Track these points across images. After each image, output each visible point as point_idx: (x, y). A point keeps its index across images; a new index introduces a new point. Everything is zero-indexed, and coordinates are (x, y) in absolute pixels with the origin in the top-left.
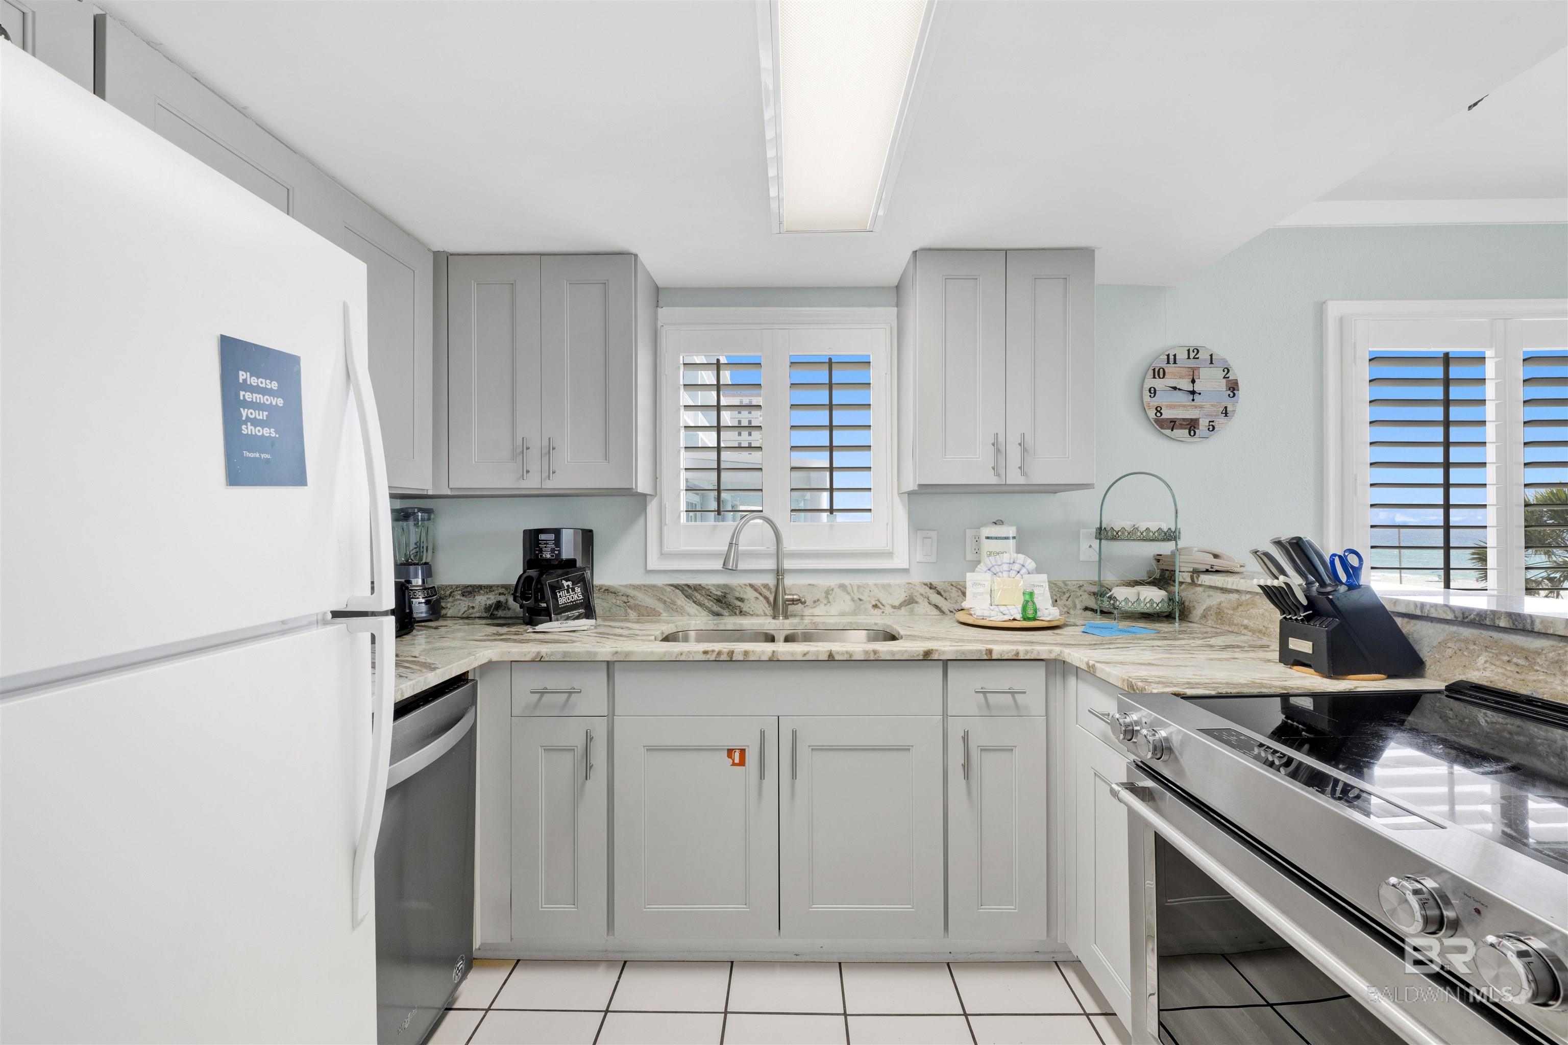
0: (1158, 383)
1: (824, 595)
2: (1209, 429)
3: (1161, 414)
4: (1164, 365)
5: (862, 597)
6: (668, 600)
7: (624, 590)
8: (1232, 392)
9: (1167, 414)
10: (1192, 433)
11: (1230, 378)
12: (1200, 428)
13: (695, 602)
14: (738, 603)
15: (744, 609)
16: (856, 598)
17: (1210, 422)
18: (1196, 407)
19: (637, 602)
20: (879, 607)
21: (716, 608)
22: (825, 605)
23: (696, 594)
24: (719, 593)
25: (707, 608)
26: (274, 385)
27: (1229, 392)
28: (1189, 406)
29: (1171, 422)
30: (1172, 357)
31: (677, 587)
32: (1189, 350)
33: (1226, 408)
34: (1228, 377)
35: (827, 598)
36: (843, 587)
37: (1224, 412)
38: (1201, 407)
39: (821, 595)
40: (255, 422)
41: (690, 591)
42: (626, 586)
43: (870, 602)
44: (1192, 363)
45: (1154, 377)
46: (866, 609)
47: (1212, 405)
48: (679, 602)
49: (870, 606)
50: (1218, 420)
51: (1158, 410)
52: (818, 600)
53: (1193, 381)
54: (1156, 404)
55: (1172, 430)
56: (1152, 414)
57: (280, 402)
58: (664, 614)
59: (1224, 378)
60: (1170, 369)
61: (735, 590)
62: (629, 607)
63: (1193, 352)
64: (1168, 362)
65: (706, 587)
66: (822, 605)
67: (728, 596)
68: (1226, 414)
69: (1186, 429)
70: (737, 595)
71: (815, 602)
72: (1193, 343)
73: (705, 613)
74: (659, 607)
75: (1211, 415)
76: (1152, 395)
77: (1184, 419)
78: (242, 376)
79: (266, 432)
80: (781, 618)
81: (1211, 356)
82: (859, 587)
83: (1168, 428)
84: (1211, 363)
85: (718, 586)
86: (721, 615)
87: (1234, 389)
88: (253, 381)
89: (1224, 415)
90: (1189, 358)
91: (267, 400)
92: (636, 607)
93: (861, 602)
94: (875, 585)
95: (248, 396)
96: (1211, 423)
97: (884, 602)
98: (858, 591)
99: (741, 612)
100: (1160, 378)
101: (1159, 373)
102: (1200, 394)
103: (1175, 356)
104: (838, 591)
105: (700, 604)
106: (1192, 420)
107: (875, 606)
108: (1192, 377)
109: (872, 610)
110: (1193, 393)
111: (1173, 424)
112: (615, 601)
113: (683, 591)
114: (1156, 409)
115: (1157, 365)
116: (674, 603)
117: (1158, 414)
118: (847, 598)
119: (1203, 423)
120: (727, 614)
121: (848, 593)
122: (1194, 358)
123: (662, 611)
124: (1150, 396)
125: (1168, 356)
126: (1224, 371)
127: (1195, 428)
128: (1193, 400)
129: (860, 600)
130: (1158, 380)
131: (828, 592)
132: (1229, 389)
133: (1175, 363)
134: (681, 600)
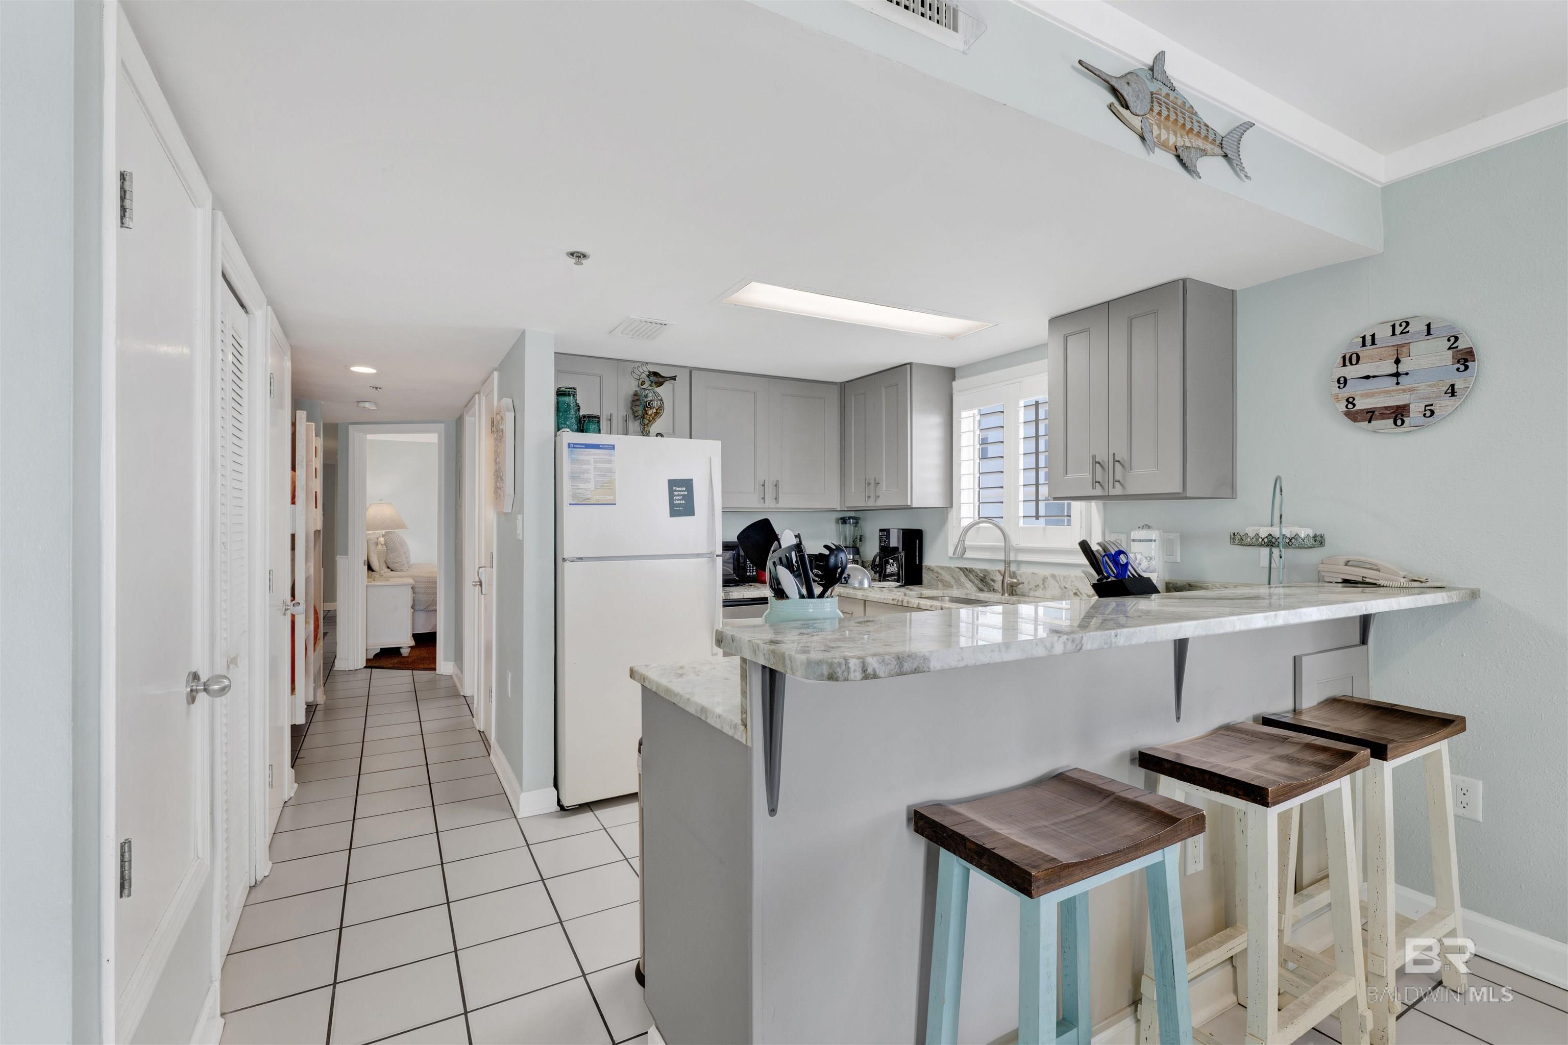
0: (1351, 372)
1: (1041, 582)
2: (1424, 415)
3: (1354, 405)
4: (1358, 349)
5: (1066, 586)
6: (956, 577)
7: (936, 569)
8: (1463, 364)
9: (1362, 404)
10: (1399, 422)
11: (1459, 348)
12: (1411, 415)
13: (970, 580)
14: (992, 583)
15: (995, 588)
16: (1062, 587)
17: (1426, 406)
18: (1404, 391)
19: (943, 578)
20: (1078, 595)
21: (981, 586)
22: (1043, 589)
23: (971, 575)
24: (982, 575)
25: (976, 585)
26: (684, 489)
27: (1458, 366)
28: (1393, 391)
29: (1368, 413)
30: (1368, 339)
31: (961, 569)
32: (1394, 326)
33: (1453, 386)
34: (1457, 347)
35: (1044, 584)
36: (1053, 576)
37: (1450, 391)
38: (1412, 390)
39: (1040, 582)
40: (678, 500)
41: (967, 572)
42: (937, 566)
43: (1072, 590)
44: (1399, 340)
45: (1344, 365)
46: (1069, 596)
47: (1430, 386)
48: (962, 580)
49: (1071, 594)
50: (1441, 402)
51: (1350, 401)
52: (1038, 585)
53: (1397, 362)
54: (1347, 395)
55: (1370, 422)
56: (1342, 406)
57: (686, 493)
58: (955, 587)
59: (1450, 348)
60: (1369, 351)
61: (990, 573)
62: (939, 580)
63: (1401, 325)
64: (1364, 345)
65: (976, 570)
66: (1041, 589)
67: (987, 577)
68: (1453, 394)
69: (1389, 418)
70: (992, 577)
71: (1036, 586)
72: (1398, 315)
73: (975, 588)
74: (953, 582)
75: (1429, 398)
76: (1342, 386)
77: (1386, 408)
78: (674, 488)
79: (681, 502)
80: (1006, 595)
81: (1429, 325)
82: (1064, 577)
83: (1364, 420)
84: (1429, 333)
85: (981, 570)
86: (984, 591)
87: (1466, 360)
88: (678, 489)
89: (1450, 395)
90: (1394, 334)
91: (682, 493)
92: (942, 581)
93: (1066, 590)
94: (1076, 577)
95: (676, 493)
96: (1427, 408)
97: (1082, 591)
98: (1064, 581)
99: (994, 590)
100: (1352, 365)
101: (1349, 360)
102: (1407, 374)
103: (1373, 336)
104: (1050, 581)
105: (973, 582)
106: (1398, 407)
107: (1075, 594)
108: (1395, 357)
109: (1074, 597)
110: (1397, 375)
111: (1371, 415)
112: (932, 575)
113: (964, 572)
114: (1347, 400)
115: (1348, 351)
116: (959, 580)
117: (1350, 406)
118: (1057, 585)
119: (1416, 409)
120: (986, 590)
121: (1058, 582)
122: (1401, 333)
123: (954, 584)
124: (1339, 387)
125: (1364, 338)
126: (1449, 340)
127: (1402, 415)
128: (1398, 383)
129: (1066, 588)
130: (1350, 368)
131: (1044, 580)
132: (1459, 362)
133: (1373, 343)
134: (963, 578)
